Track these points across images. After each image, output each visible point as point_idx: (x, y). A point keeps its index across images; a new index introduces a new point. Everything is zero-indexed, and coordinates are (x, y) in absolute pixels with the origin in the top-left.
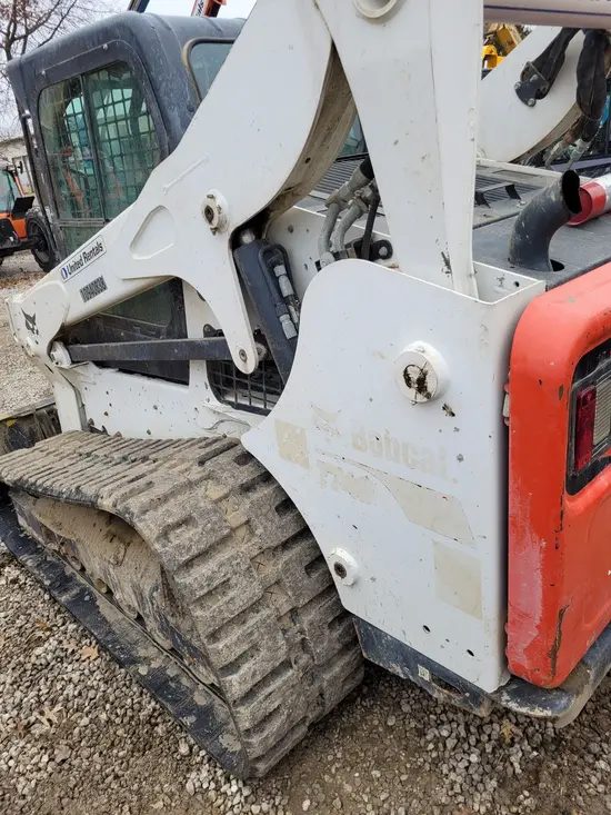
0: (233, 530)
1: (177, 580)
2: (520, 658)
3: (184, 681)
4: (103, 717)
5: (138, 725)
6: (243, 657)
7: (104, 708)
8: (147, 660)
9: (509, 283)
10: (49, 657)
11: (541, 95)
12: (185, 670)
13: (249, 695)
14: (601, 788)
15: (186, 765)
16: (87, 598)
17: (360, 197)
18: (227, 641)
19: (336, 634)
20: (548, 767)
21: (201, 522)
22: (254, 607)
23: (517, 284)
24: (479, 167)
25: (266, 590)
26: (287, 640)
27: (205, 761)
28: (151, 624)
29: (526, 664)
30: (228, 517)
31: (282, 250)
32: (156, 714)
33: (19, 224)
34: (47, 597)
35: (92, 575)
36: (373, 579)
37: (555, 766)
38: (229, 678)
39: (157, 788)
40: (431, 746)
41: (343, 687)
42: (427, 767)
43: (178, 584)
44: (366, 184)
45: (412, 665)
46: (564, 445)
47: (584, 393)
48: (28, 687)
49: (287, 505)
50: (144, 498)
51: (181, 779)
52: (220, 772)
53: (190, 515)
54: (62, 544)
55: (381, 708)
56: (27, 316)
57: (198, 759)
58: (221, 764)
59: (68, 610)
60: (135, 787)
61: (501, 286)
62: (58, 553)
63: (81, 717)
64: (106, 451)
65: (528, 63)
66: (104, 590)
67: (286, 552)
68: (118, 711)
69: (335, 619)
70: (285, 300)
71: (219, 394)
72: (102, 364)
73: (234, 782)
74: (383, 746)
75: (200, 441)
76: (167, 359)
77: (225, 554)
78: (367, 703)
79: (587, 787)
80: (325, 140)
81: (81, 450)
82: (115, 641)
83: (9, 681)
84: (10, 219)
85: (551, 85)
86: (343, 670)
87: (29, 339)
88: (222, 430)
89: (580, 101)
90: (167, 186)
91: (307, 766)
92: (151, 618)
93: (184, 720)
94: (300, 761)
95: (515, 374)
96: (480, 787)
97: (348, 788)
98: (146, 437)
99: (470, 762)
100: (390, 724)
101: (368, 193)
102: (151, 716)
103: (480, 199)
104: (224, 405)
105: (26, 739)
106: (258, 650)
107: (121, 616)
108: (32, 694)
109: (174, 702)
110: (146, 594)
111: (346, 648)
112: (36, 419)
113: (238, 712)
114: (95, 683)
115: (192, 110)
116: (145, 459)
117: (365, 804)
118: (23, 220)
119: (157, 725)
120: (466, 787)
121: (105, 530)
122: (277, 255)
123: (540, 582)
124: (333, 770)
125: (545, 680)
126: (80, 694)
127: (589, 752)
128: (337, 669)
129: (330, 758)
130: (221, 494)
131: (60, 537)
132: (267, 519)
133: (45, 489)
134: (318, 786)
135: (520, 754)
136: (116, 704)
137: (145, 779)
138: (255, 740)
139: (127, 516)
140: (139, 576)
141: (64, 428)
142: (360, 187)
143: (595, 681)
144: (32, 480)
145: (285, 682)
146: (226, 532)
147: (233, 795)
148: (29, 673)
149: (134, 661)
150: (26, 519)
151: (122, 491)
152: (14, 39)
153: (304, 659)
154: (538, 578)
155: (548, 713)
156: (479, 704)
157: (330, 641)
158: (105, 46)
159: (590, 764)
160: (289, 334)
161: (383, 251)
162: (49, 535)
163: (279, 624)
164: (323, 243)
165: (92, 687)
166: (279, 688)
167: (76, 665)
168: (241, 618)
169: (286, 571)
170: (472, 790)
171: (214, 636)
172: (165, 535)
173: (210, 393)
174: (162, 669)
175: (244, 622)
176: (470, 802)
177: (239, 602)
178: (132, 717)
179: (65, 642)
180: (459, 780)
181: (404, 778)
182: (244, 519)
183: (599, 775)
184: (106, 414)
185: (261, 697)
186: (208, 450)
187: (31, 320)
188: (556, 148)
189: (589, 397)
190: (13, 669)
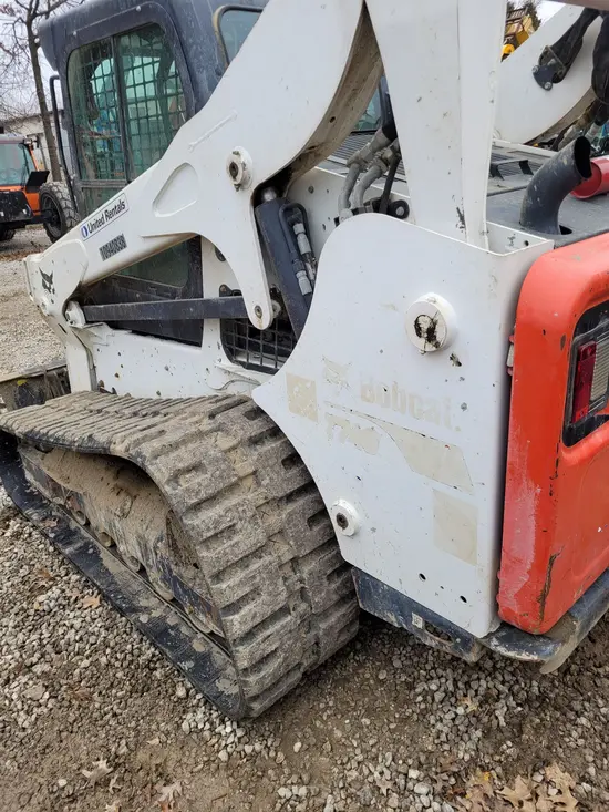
0: (241, 479)
1: (185, 521)
2: (510, 602)
3: (184, 630)
4: (104, 660)
5: (137, 669)
6: (244, 599)
7: (104, 652)
8: (147, 610)
9: (519, 242)
10: (52, 604)
11: (557, 79)
12: (185, 618)
13: (248, 636)
14: (581, 742)
15: (183, 706)
16: (91, 551)
17: (381, 158)
18: (231, 583)
19: (333, 586)
20: (532, 721)
21: (210, 469)
22: (257, 553)
23: (527, 243)
24: (494, 147)
25: (270, 538)
26: (288, 587)
27: (201, 704)
28: (153, 575)
29: (516, 609)
30: (237, 466)
31: (303, 210)
32: (155, 659)
33: (33, 198)
34: (51, 549)
35: (97, 529)
36: (374, 530)
37: (538, 721)
38: (231, 617)
39: (154, 727)
40: (420, 698)
41: (339, 636)
42: (415, 717)
43: (185, 525)
44: (386, 146)
45: (406, 613)
46: (563, 395)
47: (584, 347)
48: (30, 631)
49: (293, 459)
50: (156, 444)
51: (177, 719)
52: (215, 714)
53: (200, 462)
54: (68, 498)
55: (374, 663)
56: (43, 275)
57: (195, 702)
58: (216, 705)
59: (71, 561)
60: (133, 724)
61: (511, 245)
62: (63, 507)
63: (82, 660)
64: (116, 408)
65: (546, 48)
66: (108, 544)
67: (290, 505)
68: (118, 655)
69: (333, 572)
70: (302, 258)
71: (231, 354)
72: (115, 325)
73: (228, 723)
74: (372, 697)
75: (210, 398)
76: (181, 318)
77: (232, 501)
78: (360, 658)
79: (567, 740)
80: (350, 99)
81: (91, 407)
82: (119, 591)
83: (11, 624)
84: (24, 192)
85: (568, 70)
86: (338, 621)
87: (44, 298)
88: (232, 390)
89: (595, 86)
90: (193, 143)
91: (299, 713)
92: (154, 569)
93: (182, 665)
94: (293, 708)
95: (520, 327)
96: (466, 737)
97: (338, 734)
98: (156, 397)
99: (457, 715)
100: (381, 677)
101: (388, 153)
102: (150, 661)
103: (495, 172)
104: (235, 366)
105: (27, 676)
106: (259, 594)
107: (123, 568)
108: (34, 637)
109: (172, 648)
110: (151, 545)
111: (343, 600)
112: (46, 380)
113: (238, 651)
114: (96, 629)
115: (220, 74)
116: (156, 414)
117: (354, 748)
118: (37, 194)
119: (155, 669)
120: (452, 736)
121: (112, 484)
122: (296, 214)
123: (533, 529)
124: (325, 718)
125: (534, 625)
126: (81, 639)
127: (572, 710)
128: (333, 620)
129: (322, 706)
130: (231, 445)
131: (66, 491)
132: (273, 471)
133: (57, 439)
134: (309, 730)
135: (505, 709)
136: (117, 648)
137: (143, 718)
138: (252, 679)
139: (139, 459)
140: (144, 527)
141: (74, 389)
142: (381, 148)
143: (581, 633)
144: (45, 431)
145: (283, 627)
146: (233, 480)
147: (227, 736)
148: (31, 618)
149: (135, 610)
150: (33, 474)
151: (135, 437)
152: (35, 15)
153: (303, 607)
154: (532, 522)
155: (535, 657)
156: (469, 650)
157: (328, 591)
158: (139, 8)
159: (571, 720)
160: (305, 289)
161: (400, 210)
162: (56, 489)
163: (281, 572)
164: (343, 202)
165: (93, 633)
166: (278, 632)
167: (78, 613)
168: (243, 562)
169: (289, 521)
170: (457, 740)
171: (218, 577)
172: (175, 477)
173: (222, 353)
174: (162, 619)
175: (247, 566)
176: (455, 750)
177: (243, 548)
178: (131, 662)
179: (67, 591)
180: (446, 730)
181: (392, 726)
182: (251, 470)
183: (580, 730)
184: (117, 375)
185: (260, 638)
186: (219, 404)
187: (48, 279)
188: (569, 131)
189: (589, 353)
190: (16, 614)
